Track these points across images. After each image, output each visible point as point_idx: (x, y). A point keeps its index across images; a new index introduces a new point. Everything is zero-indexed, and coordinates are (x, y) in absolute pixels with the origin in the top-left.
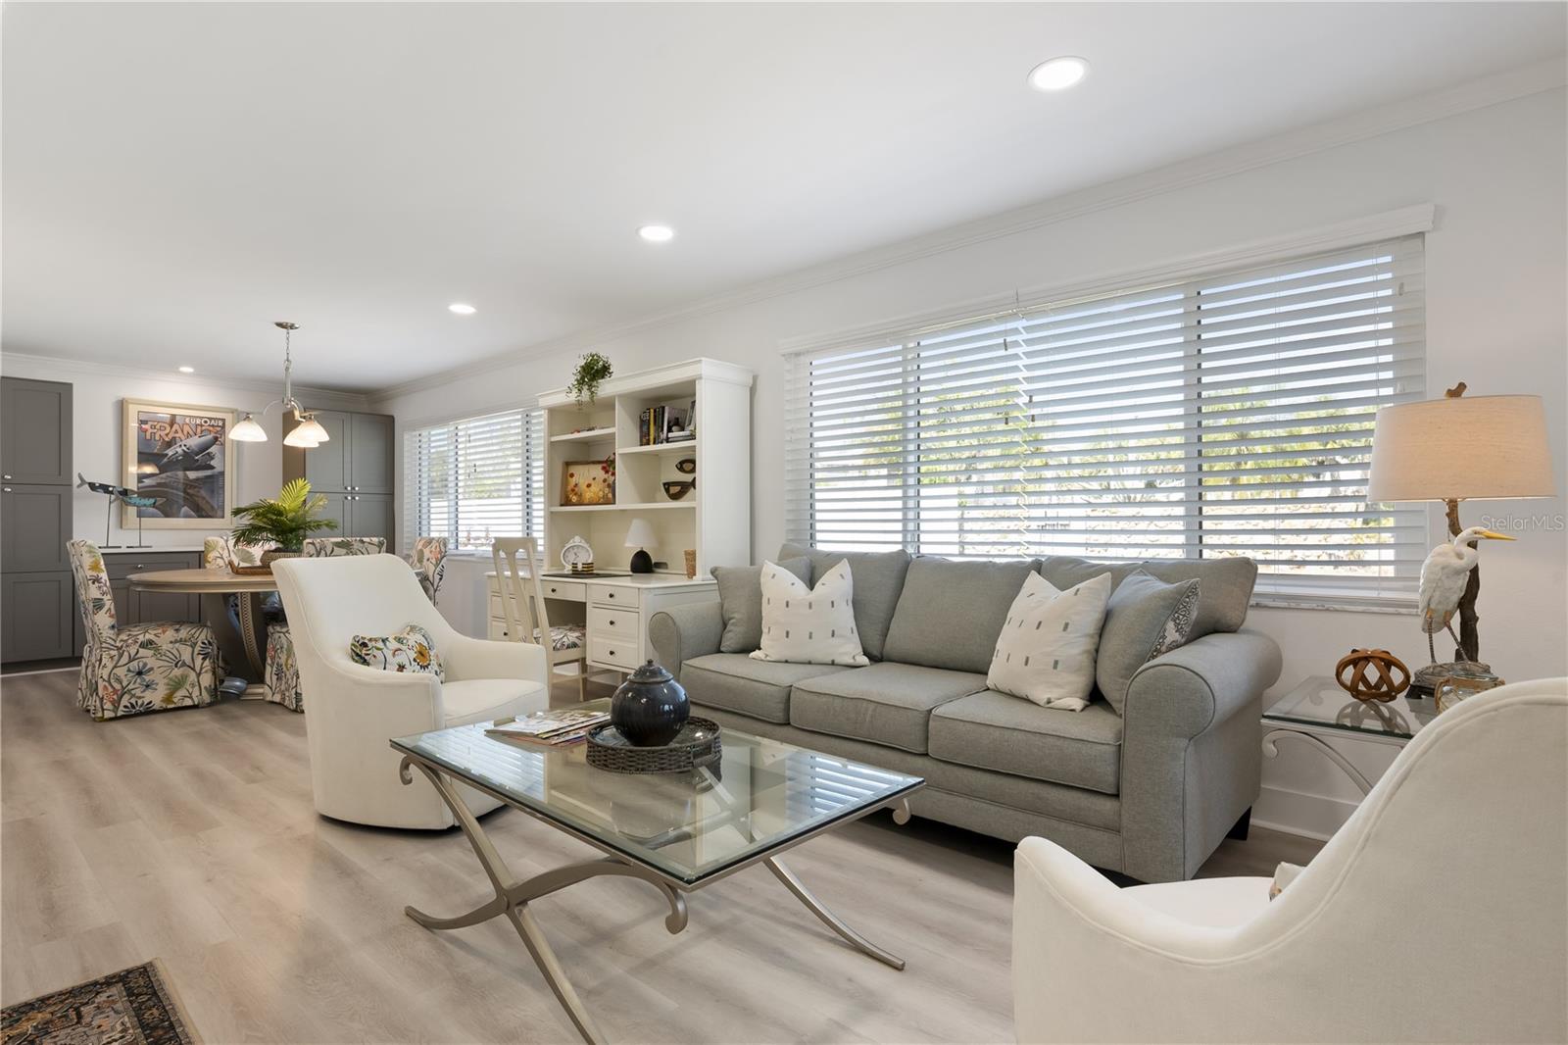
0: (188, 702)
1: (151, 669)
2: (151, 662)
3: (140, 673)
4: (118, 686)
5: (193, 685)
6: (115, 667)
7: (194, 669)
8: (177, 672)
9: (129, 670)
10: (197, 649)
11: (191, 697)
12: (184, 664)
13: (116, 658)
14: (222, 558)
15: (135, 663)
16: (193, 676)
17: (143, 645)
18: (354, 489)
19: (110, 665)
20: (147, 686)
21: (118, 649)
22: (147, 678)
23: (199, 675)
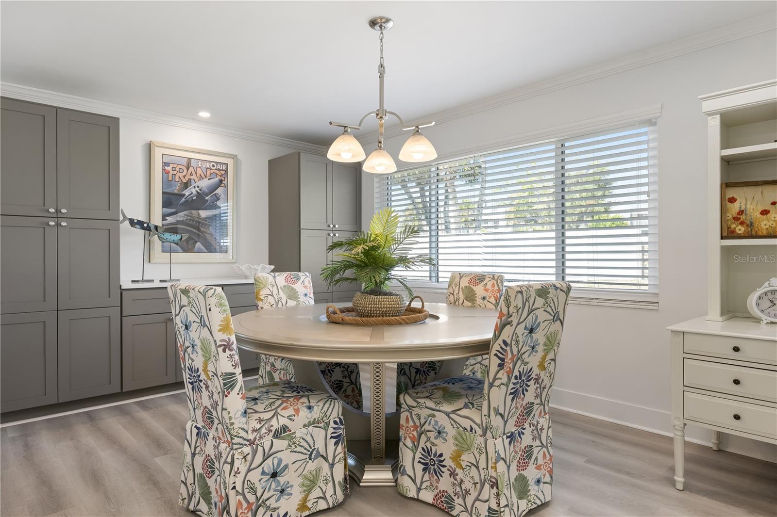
0: (322, 505)
1: (286, 466)
2: (287, 457)
3: (274, 475)
4: (251, 498)
5: (326, 481)
6: (249, 471)
7: (326, 459)
8: (312, 466)
9: (263, 473)
10: (331, 430)
11: (324, 498)
12: (319, 455)
13: (249, 458)
14: (272, 295)
15: (269, 461)
16: (326, 467)
17: (277, 435)
18: (334, 226)
19: (243, 469)
20: (282, 491)
21: (251, 443)
22: (281, 479)
23: (332, 466)
